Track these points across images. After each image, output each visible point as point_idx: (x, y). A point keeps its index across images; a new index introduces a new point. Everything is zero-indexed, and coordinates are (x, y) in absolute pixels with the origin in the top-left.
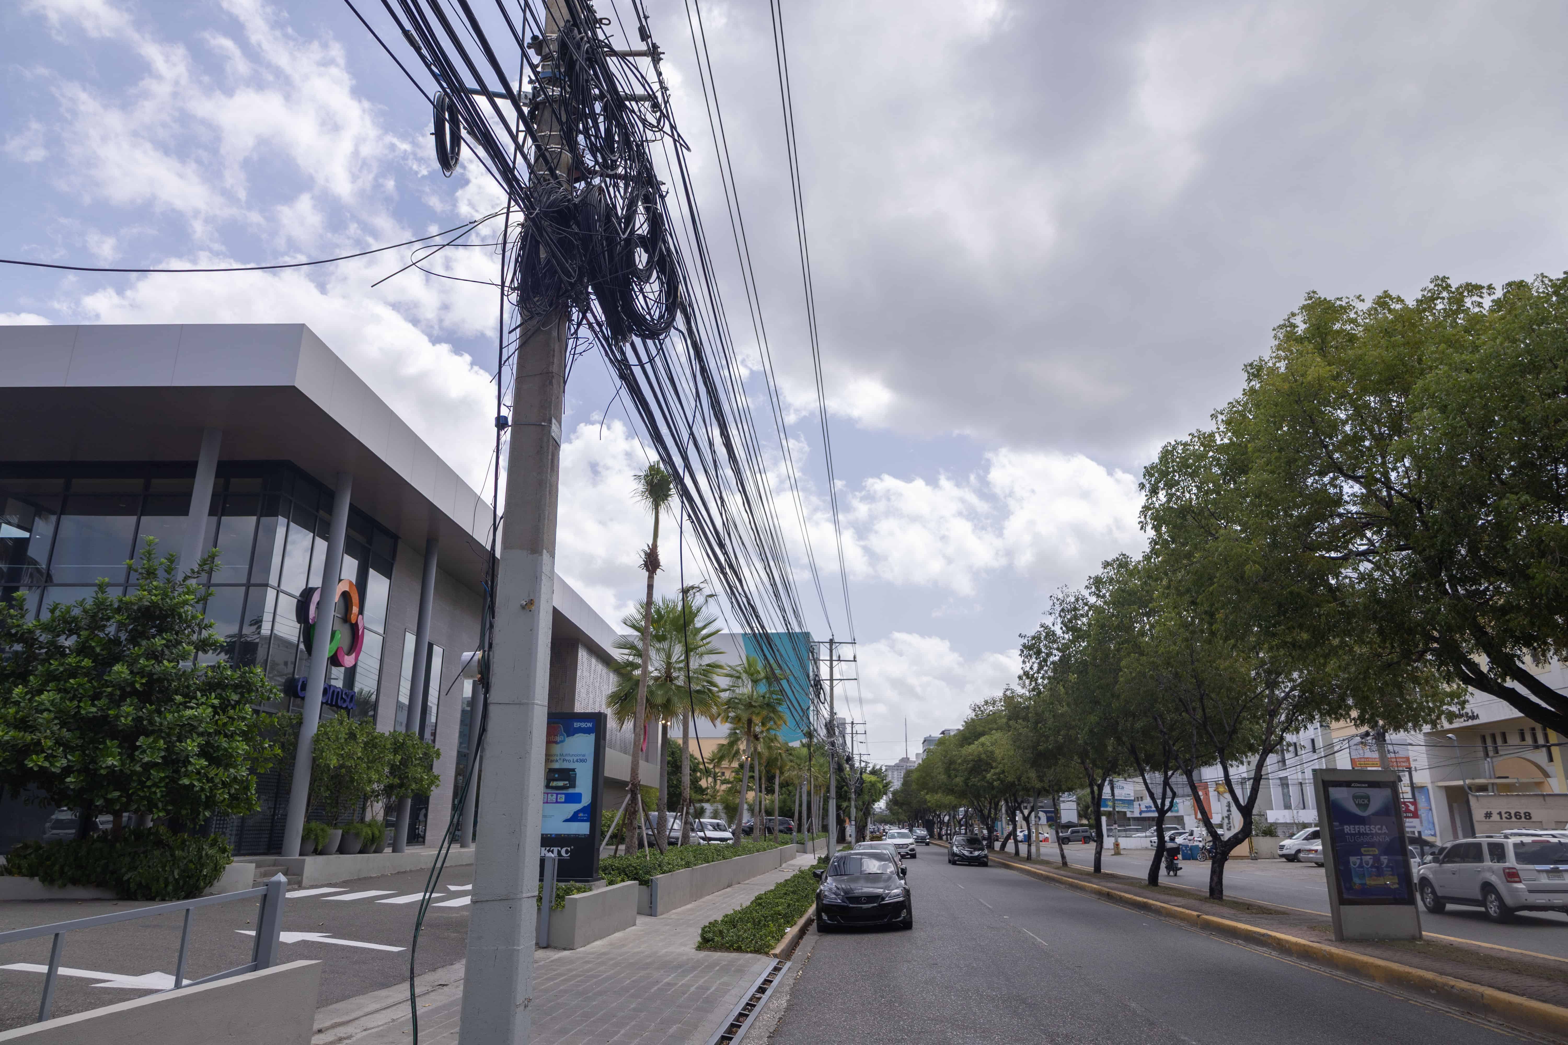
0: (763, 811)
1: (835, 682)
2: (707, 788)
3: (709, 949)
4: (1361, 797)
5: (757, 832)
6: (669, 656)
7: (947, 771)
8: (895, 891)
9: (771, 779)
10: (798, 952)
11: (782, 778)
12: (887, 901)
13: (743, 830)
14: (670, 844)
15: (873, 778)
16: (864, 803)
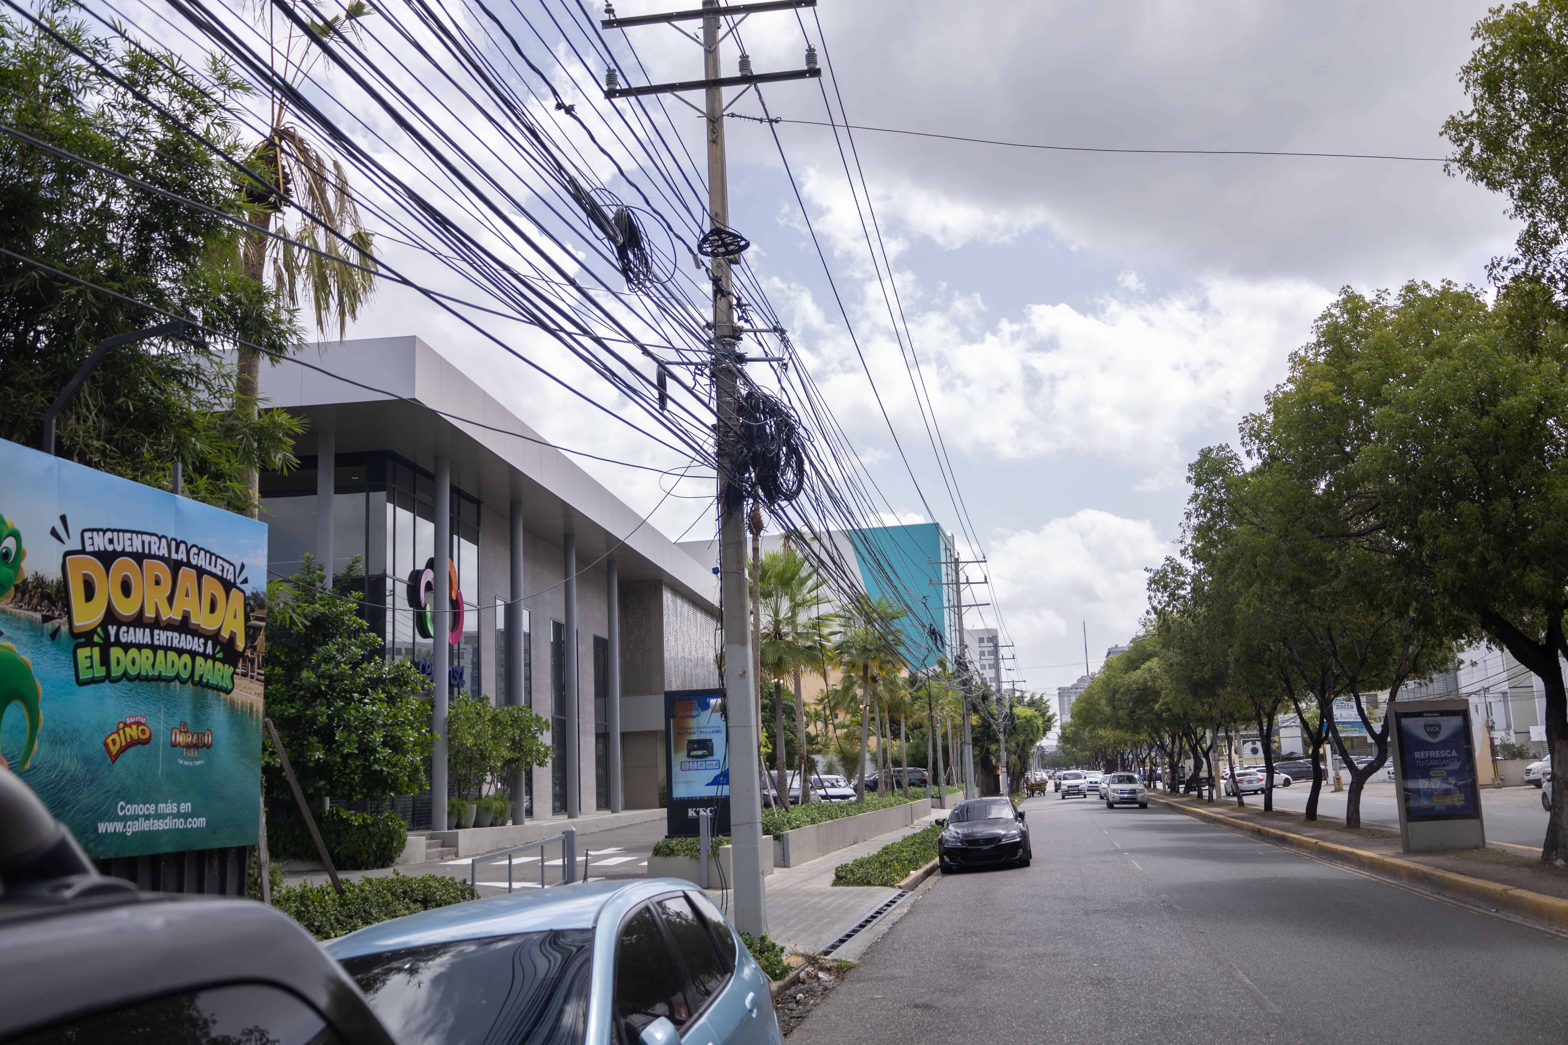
0: (889, 761)
1: (964, 609)
2: (817, 736)
3: (843, 885)
4: (1432, 726)
5: (881, 787)
6: (776, 613)
7: (1111, 701)
8: (1013, 832)
9: (895, 723)
10: (921, 886)
11: (910, 721)
12: (1004, 841)
13: (866, 786)
14: (792, 803)
15: (1029, 712)
16: (1018, 744)
